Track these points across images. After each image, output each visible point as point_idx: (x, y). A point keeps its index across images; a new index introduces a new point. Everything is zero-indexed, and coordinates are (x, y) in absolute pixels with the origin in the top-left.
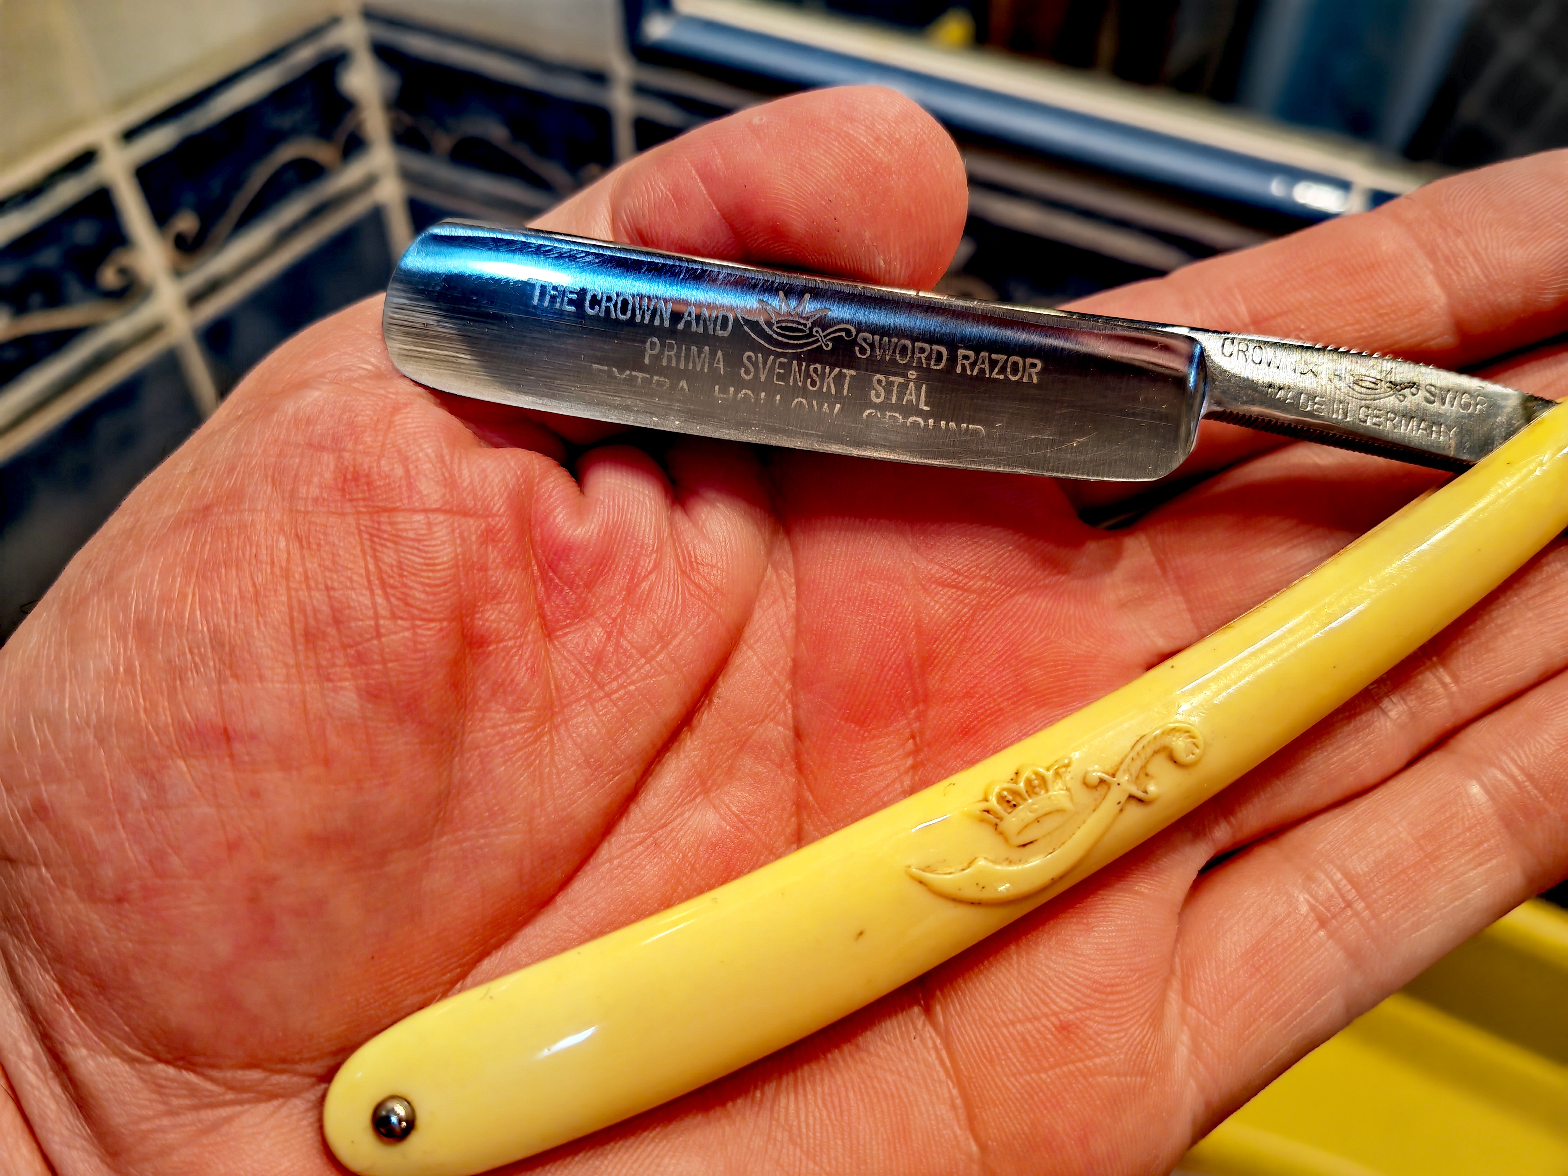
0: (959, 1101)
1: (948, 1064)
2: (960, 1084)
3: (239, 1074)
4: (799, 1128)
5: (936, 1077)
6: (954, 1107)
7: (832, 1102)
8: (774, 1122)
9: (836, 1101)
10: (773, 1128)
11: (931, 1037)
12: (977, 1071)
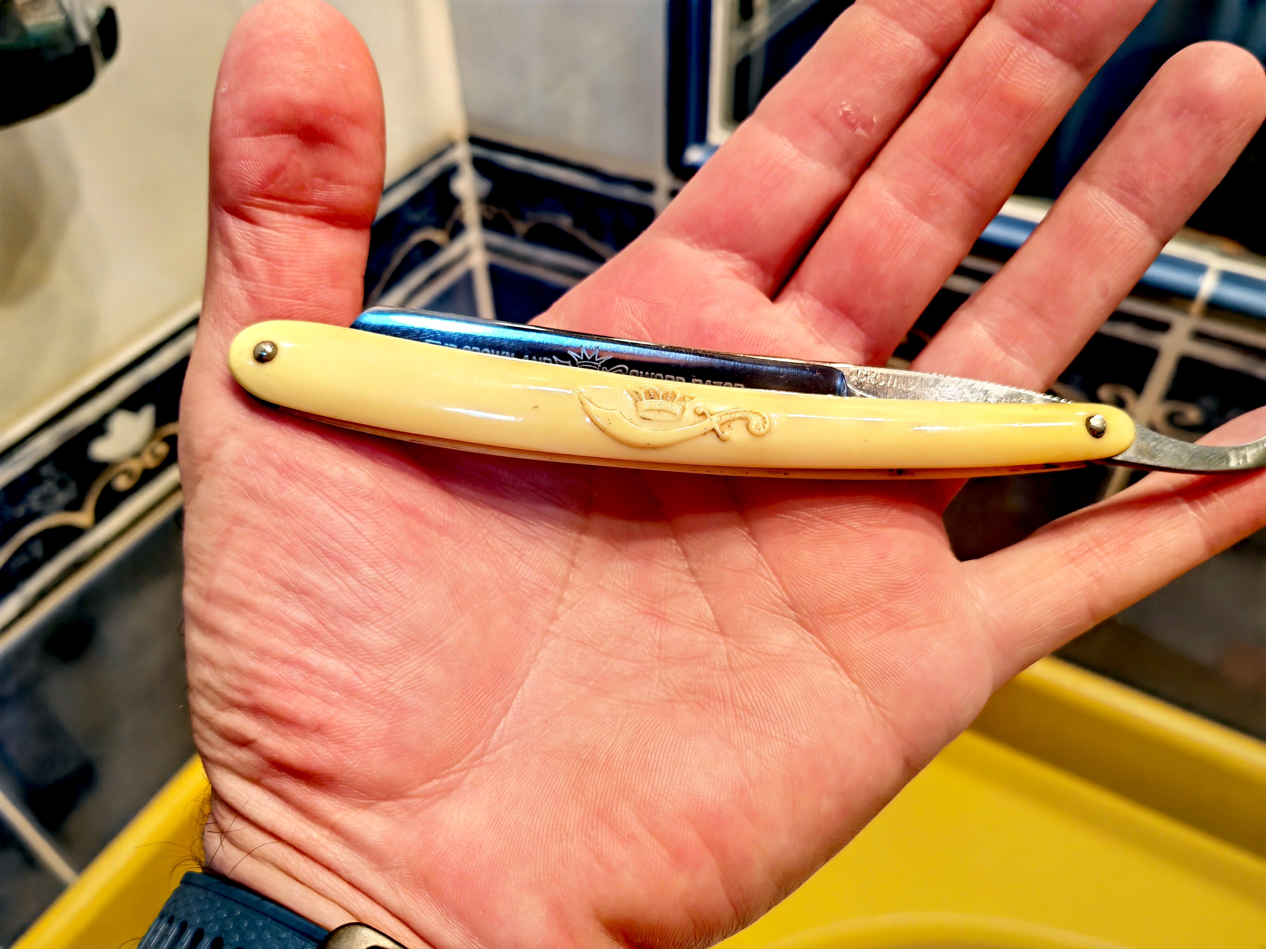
0: (837, 665)
1: (824, 647)
2: (834, 656)
3: (427, 786)
4: (751, 705)
5: (819, 657)
6: (835, 669)
7: (766, 686)
8: (736, 707)
9: (767, 685)
10: (737, 710)
11: (810, 637)
12: (842, 646)
